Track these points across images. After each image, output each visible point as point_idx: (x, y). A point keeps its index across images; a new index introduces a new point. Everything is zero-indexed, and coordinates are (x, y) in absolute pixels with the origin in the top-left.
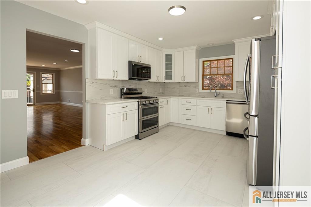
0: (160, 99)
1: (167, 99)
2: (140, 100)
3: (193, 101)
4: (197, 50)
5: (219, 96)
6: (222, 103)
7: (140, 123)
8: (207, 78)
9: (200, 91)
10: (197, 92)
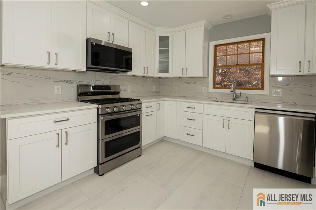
0: (144, 103)
1: (159, 102)
2: (100, 106)
3: (199, 106)
4: (205, 29)
5: (240, 99)
6: (248, 112)
7: (100, 146)
8: (219, 74)
9: (209, 91)
10: (206, 92)
